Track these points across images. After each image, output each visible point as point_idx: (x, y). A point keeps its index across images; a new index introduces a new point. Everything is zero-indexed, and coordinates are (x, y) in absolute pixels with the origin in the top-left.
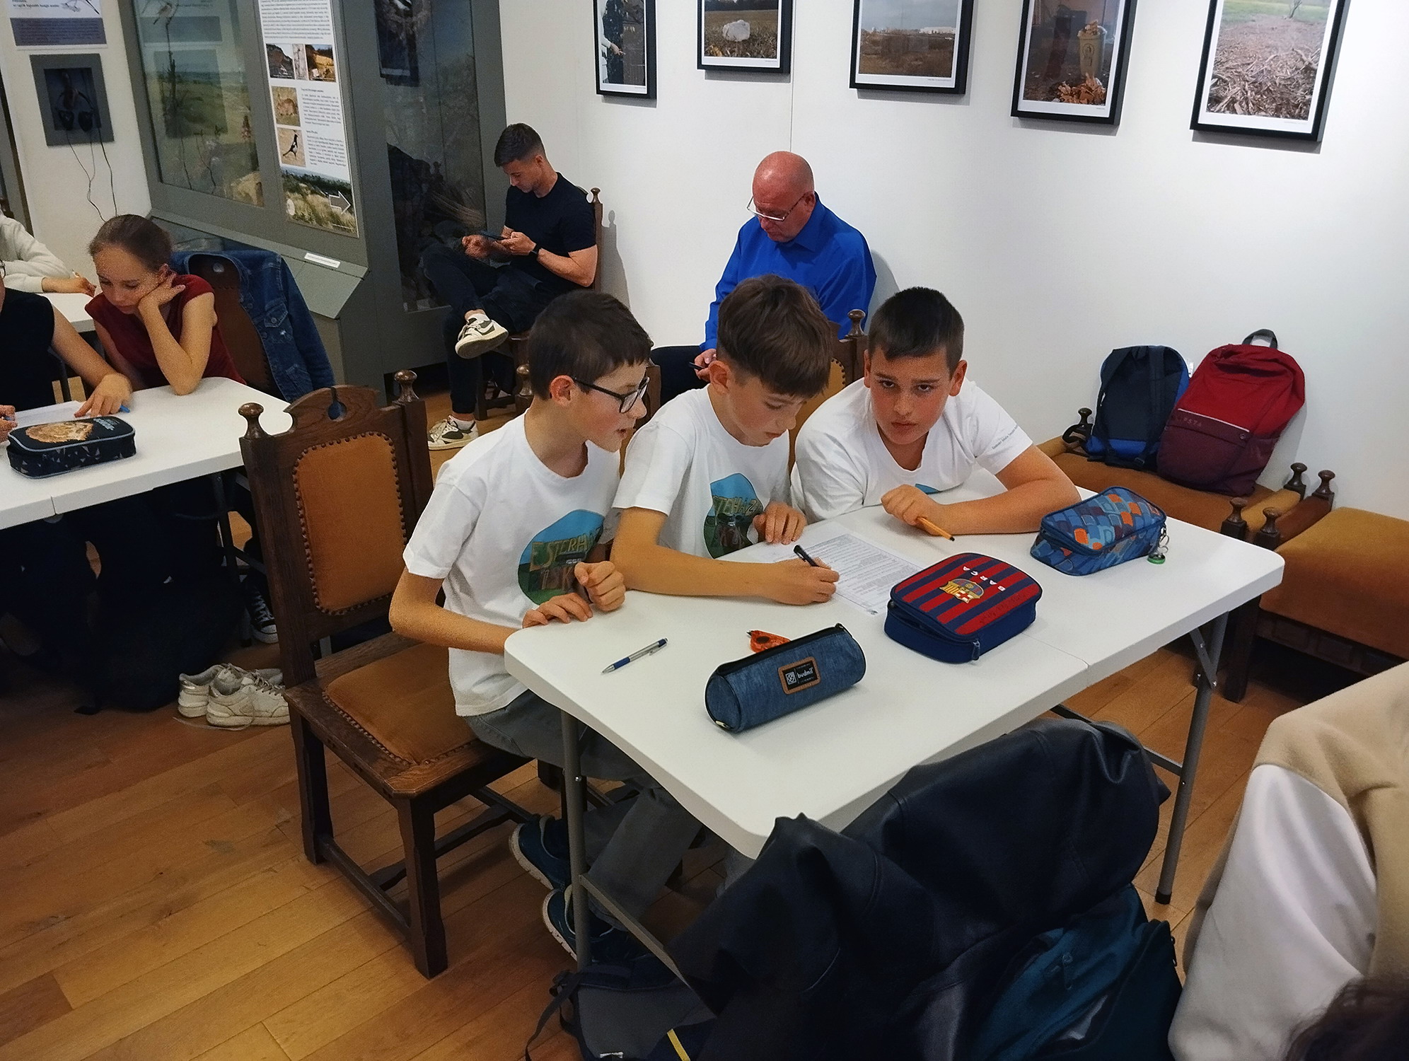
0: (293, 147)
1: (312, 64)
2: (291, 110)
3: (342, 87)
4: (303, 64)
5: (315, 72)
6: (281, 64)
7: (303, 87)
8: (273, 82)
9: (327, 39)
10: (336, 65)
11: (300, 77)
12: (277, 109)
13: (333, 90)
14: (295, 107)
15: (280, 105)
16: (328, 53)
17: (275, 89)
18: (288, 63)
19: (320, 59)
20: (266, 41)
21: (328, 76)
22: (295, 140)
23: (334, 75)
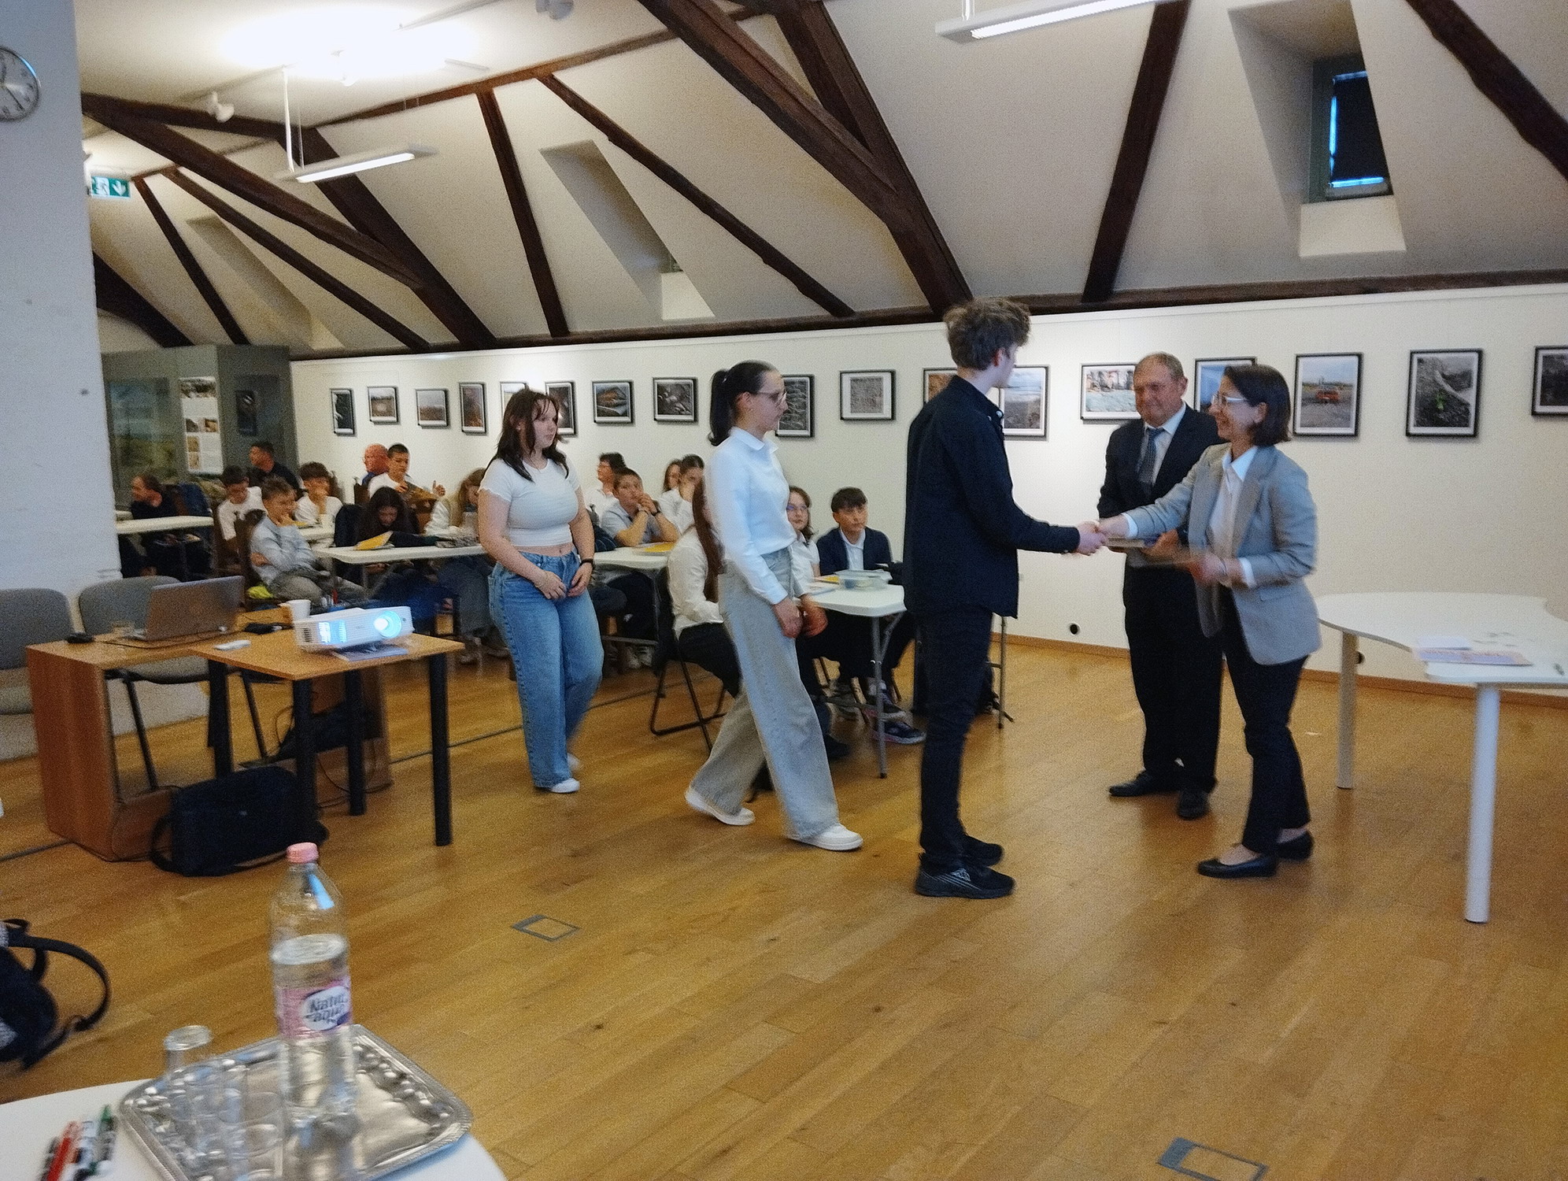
0: (196, 462)
1: (207, 426)
2: (195, 446)
3: (221, 434)
4: (202, 426)
5: (209, 429)
6: (191, 426)
7: (202, 437)
8: (187, 434)
9: (214, 416)
10: (218, 426)
11: (200, 432)
13: (216, 437)
14: (197, 443)
15: (190, 444)
17: (187, 437)
18: (194, 426)
19: (211, 424)
20: (185, 417)
22: (196, 458)
23: (217, 430)
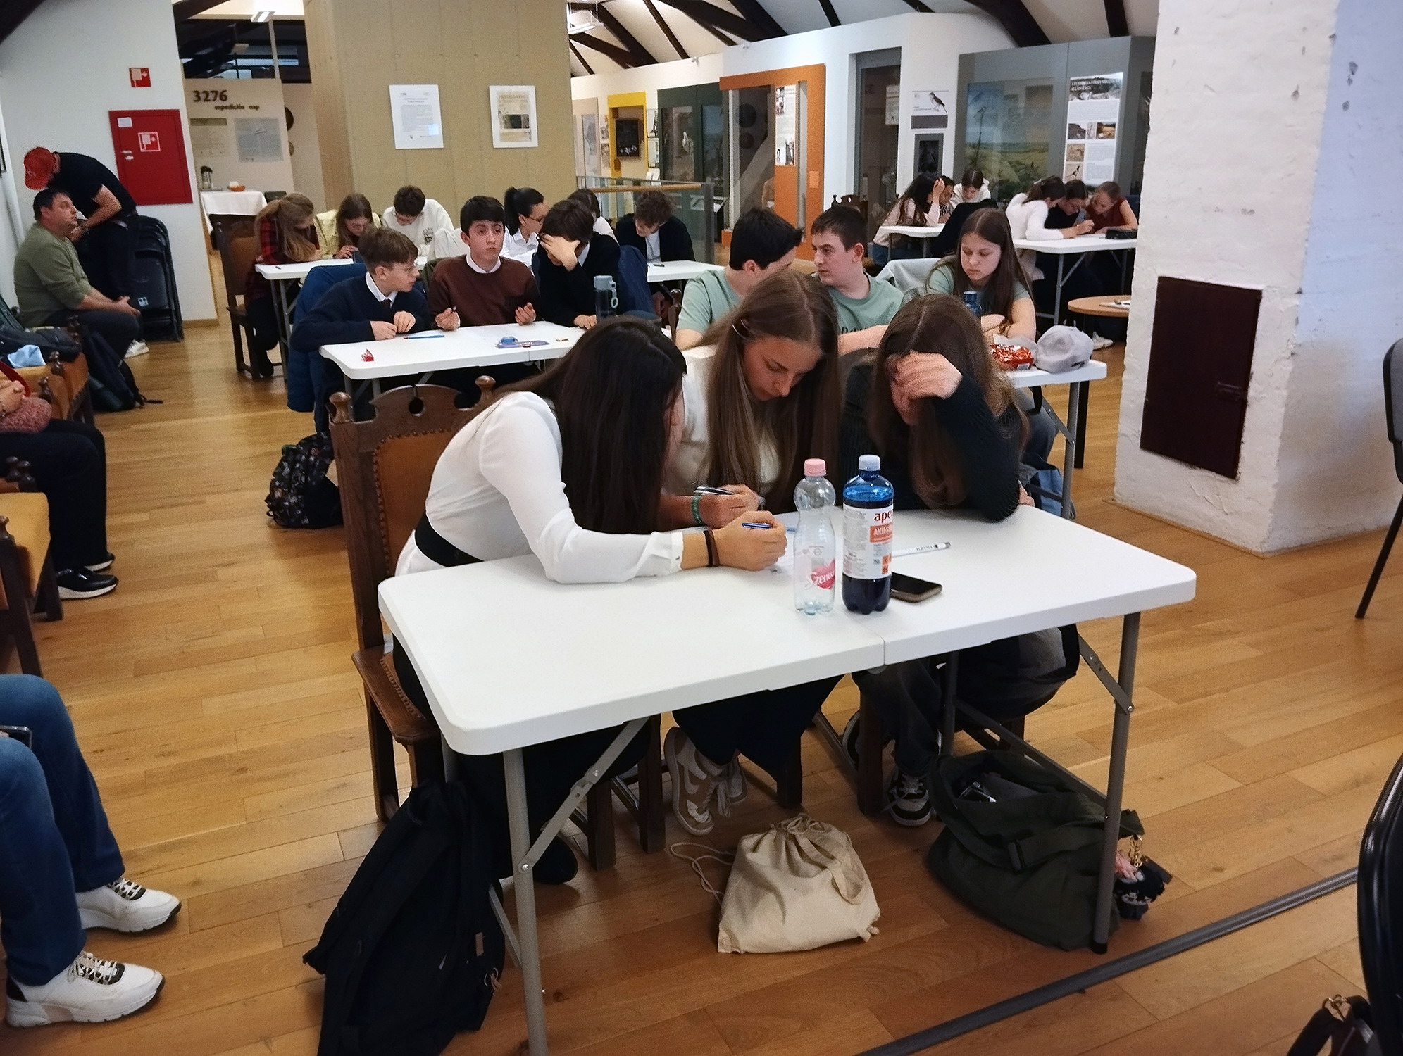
0: (1075, 172)
1: (1099, 130)
2: (1079, 154)
3: (1118, 142)
4: (1093, 132)
5: (1101, 135)
6: (1077, 131)
7: (1090, 144)
8: (1068, 141)
9: (1115, 119)
10: (1116, 131)
11: (1089, 138)
12: (1068, 154)
13: (1113, 143)
14: (1082, 153)
15: (1071, 152)
16: (1113, 126)
17: (1068, 145)
18: (1081, 131)
19: (1106, 129)
20: (1069, 122)
21: (1110, 136)
22: (1078, 169)
23: (1114, 135)
